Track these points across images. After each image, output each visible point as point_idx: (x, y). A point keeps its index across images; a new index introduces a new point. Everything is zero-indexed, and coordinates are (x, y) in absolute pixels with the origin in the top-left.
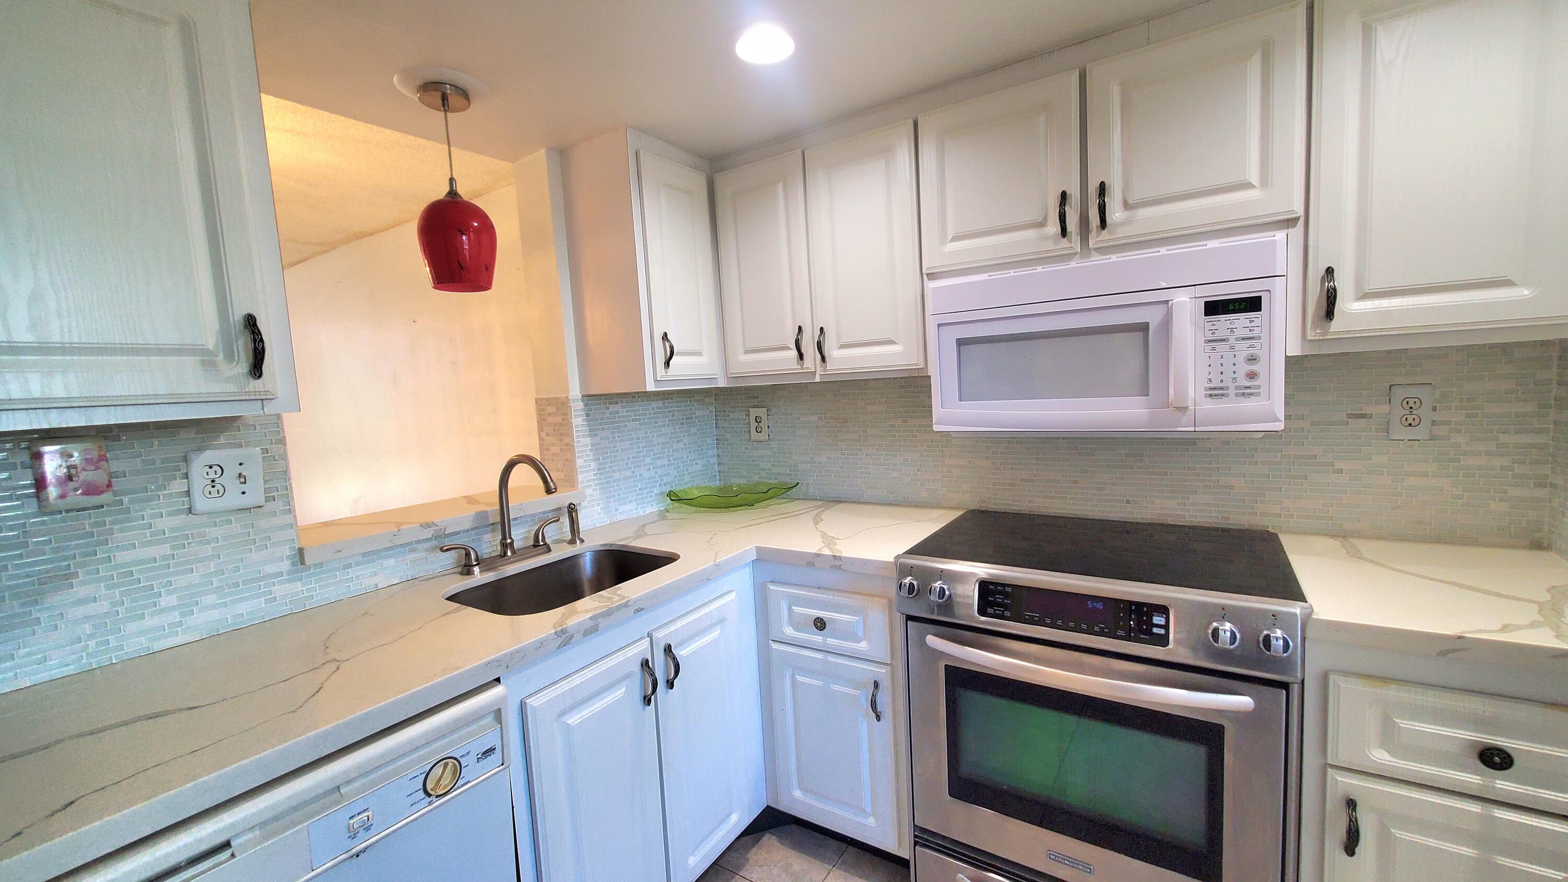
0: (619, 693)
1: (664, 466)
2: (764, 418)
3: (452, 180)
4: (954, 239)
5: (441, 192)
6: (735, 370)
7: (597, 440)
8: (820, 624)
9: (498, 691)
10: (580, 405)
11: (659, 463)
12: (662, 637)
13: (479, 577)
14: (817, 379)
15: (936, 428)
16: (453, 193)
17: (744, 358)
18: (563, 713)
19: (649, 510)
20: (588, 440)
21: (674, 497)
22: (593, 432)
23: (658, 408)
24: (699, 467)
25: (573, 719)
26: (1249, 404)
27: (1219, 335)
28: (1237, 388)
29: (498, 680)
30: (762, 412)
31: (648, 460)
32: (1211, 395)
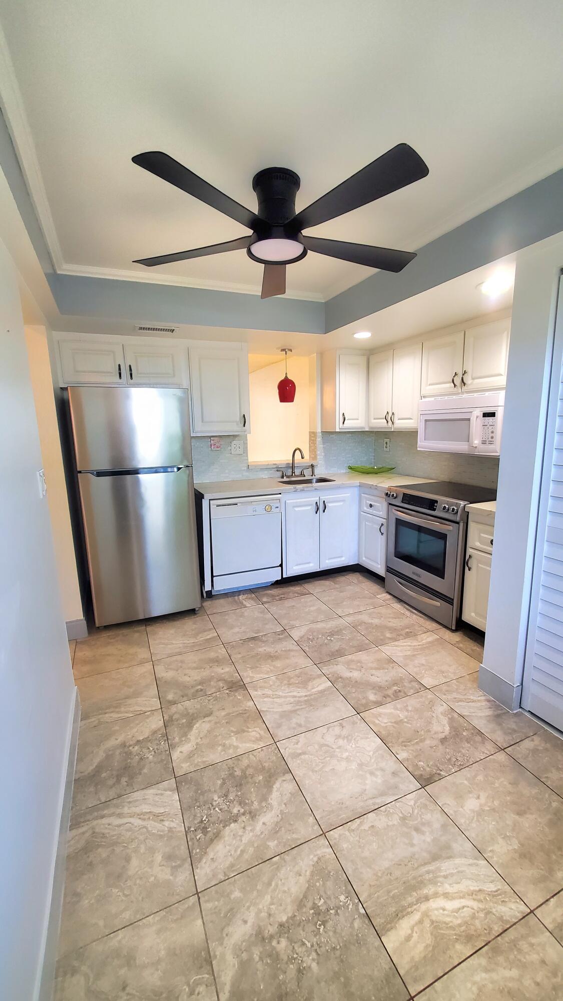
0: (309, 508)
1: (349, 457)
2: (388, 443)
3: (286, 373)
4: (430, 385)
5: (283, 378)
6: (371, 425)
7: (325, 446)
8: (371, 506)
9: (280, 495)
10: (321, 434)
11: (348, 456)
12: (323, 498)
13: (285, 479)
14: (392, 430)
15: (418, 449)
16: (286, 377)
17: (374, 421)
18: (294, 507)
19: (342, 471)
20: (322, 446)
21: (350, 468)
22: (324, 443)
23: (350, 437)
24: (365, 459)
25: (297, 509)
26: (491, 446)
27: (486, 424)
28: (489, 441)
29: (280, 494)
30: (388, 440)
31: (343, 454)
32: (483, 443)
